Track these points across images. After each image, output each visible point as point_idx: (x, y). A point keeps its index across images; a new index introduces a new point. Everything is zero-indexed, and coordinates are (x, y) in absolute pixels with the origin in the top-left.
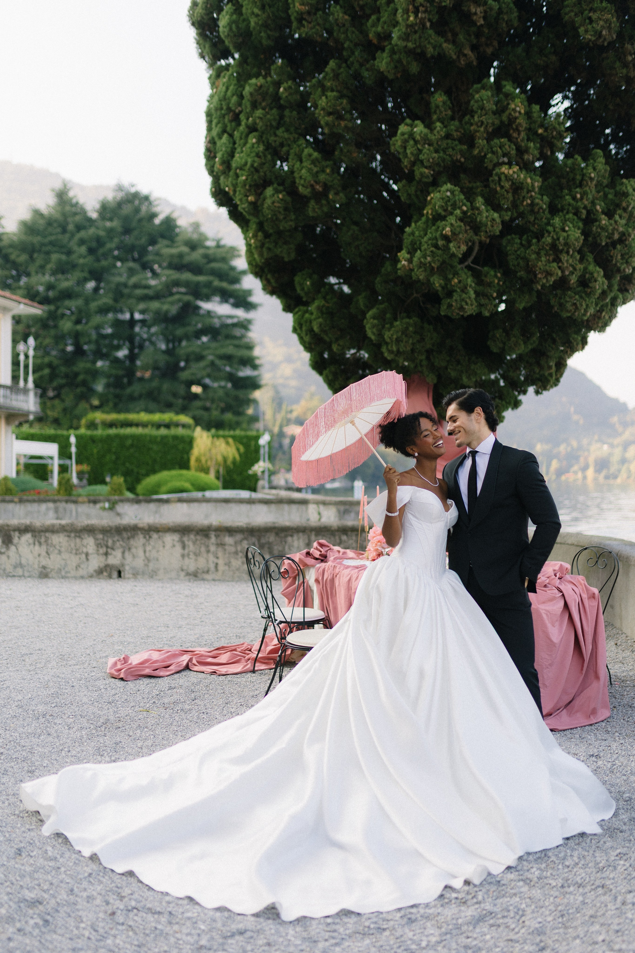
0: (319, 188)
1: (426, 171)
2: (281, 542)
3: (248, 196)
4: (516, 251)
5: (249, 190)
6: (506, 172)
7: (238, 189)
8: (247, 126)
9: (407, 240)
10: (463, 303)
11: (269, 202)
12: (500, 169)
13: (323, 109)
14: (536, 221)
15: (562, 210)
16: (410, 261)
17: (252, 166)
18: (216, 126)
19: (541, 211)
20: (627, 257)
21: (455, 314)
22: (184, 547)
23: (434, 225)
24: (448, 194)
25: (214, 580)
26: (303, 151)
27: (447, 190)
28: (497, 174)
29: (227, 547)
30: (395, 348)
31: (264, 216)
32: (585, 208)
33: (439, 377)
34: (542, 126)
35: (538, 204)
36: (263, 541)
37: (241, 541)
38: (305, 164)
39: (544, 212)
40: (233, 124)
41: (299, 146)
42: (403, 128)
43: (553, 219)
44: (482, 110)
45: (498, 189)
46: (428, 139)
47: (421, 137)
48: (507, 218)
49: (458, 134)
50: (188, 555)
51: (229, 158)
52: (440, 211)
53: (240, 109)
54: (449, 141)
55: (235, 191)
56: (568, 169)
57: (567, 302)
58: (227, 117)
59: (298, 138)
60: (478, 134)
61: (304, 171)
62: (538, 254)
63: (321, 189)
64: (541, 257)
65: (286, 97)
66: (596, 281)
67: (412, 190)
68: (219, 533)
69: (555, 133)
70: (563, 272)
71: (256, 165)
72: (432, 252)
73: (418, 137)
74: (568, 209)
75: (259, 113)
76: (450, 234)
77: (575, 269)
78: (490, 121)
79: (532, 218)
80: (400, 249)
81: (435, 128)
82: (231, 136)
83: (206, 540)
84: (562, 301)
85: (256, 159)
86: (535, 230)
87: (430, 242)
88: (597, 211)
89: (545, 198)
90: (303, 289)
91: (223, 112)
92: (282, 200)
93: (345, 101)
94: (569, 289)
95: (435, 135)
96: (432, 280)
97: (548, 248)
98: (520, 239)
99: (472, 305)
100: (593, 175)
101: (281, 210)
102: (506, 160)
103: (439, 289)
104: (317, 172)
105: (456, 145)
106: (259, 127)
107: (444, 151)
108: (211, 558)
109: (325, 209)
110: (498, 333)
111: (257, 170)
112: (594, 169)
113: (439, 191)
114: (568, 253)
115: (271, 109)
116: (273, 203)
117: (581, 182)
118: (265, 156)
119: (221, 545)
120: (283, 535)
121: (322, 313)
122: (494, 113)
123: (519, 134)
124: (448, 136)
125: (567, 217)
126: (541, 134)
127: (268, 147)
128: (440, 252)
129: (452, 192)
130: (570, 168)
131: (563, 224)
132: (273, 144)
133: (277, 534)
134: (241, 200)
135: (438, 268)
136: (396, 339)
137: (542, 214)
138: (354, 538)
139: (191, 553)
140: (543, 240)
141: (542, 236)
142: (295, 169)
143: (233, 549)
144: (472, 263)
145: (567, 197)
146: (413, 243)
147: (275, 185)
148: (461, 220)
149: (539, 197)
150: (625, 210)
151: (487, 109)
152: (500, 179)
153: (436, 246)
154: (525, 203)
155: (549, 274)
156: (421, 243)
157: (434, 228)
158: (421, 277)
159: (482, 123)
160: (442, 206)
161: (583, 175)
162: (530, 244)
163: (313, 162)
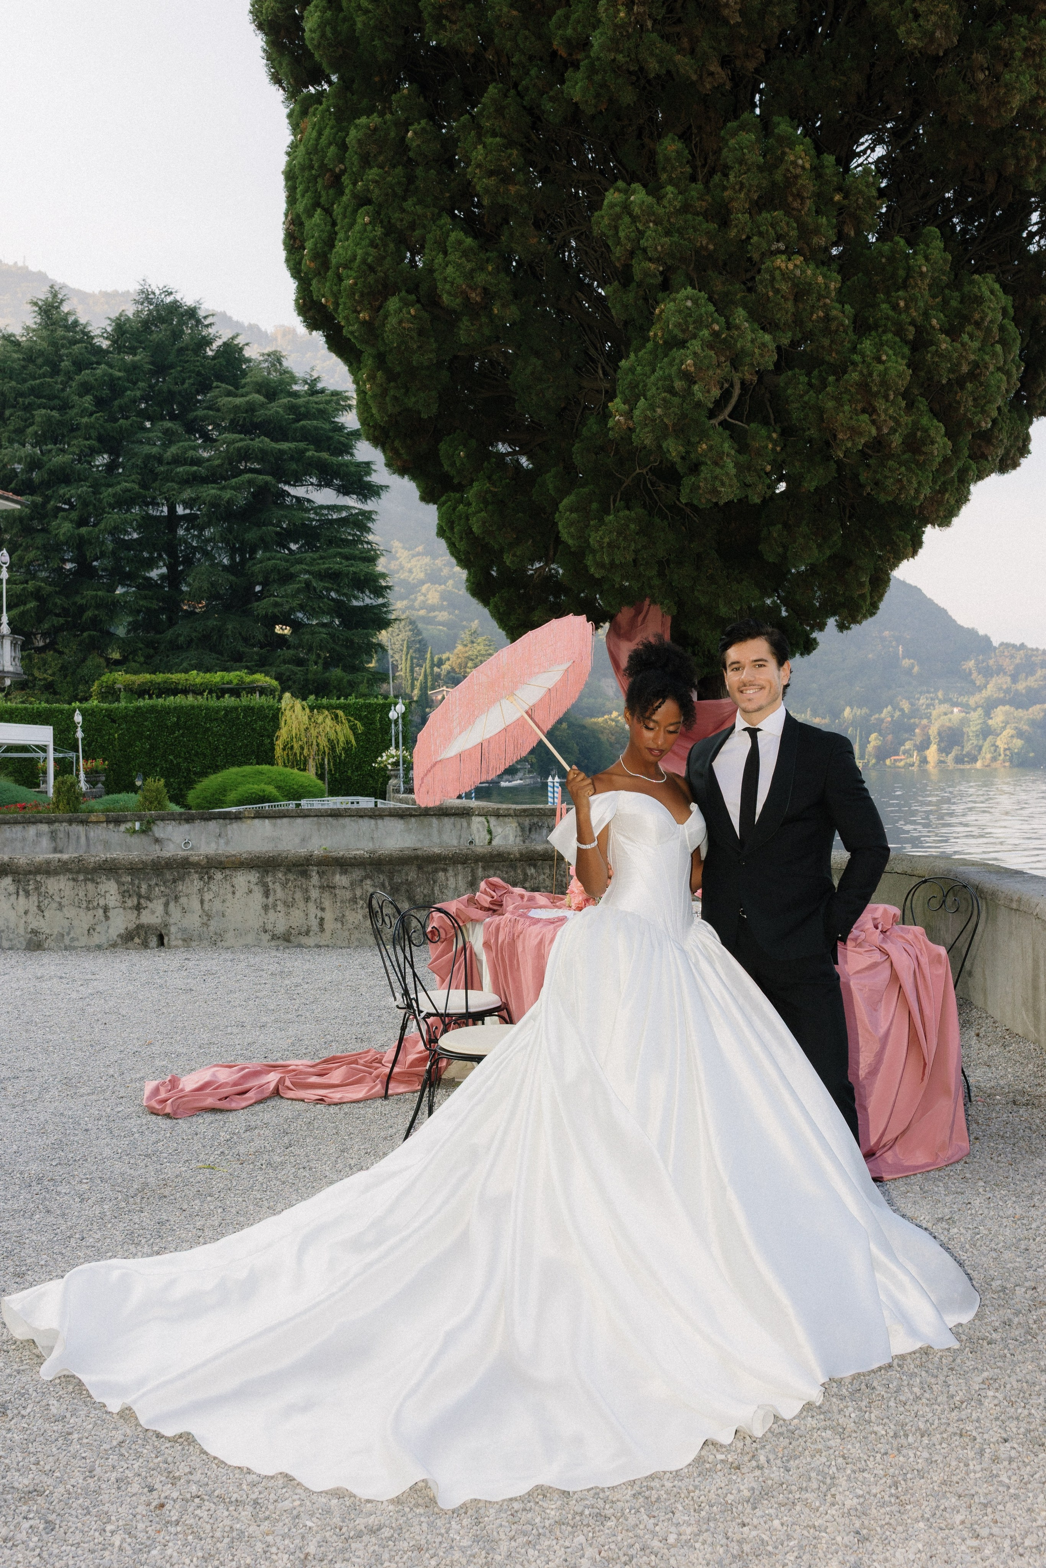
0: (476, 297)
1: (652, 266)
2: (428, 881)
3: (359, 313)
4: (802, 396)
5: (360, 302)
6: (783, 266)
7: (341, 301)
8: (355, 196)
9: (623, 383)
10: (717, 483)
11: (393, 321)
12: (773, 262)
13: (479, 166)
14: (834, 347)
15: (876, 327)
16: (629, 415)
17: (364, 261)
18: (303, 196)
19: (841, 329)
20: (983, 402)
21: (703, 501)
22: (267, 894)
23: (666, 356)
24: (689, 303)
25: (318, 946)
26: (448, 236)
27: (687, 298)
28: (767, 270)
29: (337, 891)
30: (607, 560)
31: (386, 345)
32: (913, 323)
33: (680, 604)
34: (839, 189)
35: (835, 318)
36: (397, 879)
37: (362, 881)
38: (451, 257)
39: (846, 332)
40: (331, 192)
41: (441, 228)
42: (612, 196)
43: (861, 343)
44: (741, 164)
45: (771, 294)
46: (654, 214)
47: (642, 211)
48: (785, 341)
49: (704, 204)
50: (275, 906)
51: (326, 249)
52: (676, 331)
53: (342, 167)
54: (689, 216)
55: (337, 304)
56: (884, 260)
57: (886, 477)
58: (320, 180)
59: (440, 216)
60: (735, 204)
61: (450, 269)
62: (838, 399)
63: (478, 299)
64: (842, 406)
65: (418, 146)
66: (933, 443)
67: (630, 297)
68: (324, 868)
69: (861, 201)
70: (879, 429)
71: (370, 260)
72: (664, 399)
73: (637, 211)
74: (885, 325)
75: (373, 173)
76: (692, 369)
77: (897, 422)
78: (755, 182)
79: (826, 342)
80: (611, 396)
81: (664, 196)
82: (328, 211)
83: (304, 880)
84: (879, 476)
85: (371, 250)
86: (832, 360)
87: (660, 383)
88: (933, 328)
89: (847, 307)
90: (453, 464)
91: (314, 172)
92: (414, 317)
93: (515, 152)
94: (891, 456)
95: (664, 207)
96: (664, 445)
97: (853, 390)
98: (808, 374)
99: (731, 486)
100: (924, 269)
101: (414, 334)
102: (781, 246)
103: (677, 460)
104: (472, 270)
105: (700, 224)
106: (374, 196)
107: (680, 231)
108: (312, 909)
109: (487, 331)
110: (776, 530)
111: (372, 269)
112: (927, 258)
113: (674, 300)
114: (886, 397)
115: (394, 167)
116: (400, 322)
117: (905, 281)
118: (385, 245)
119: (330, 888)
120: (430, 869)
121: (486, 503)
122: (760, 169)
123: (802, 203)
124: (686, 208)
125: (884, 338)
126: (839, 202)
127: (389, 229)
128: (676, 400)
129: (695, 302)
130: (888, 259)
131: (878, 351)
132: (398, 224)
133: (420, 868)
134: (346, 318)
135: (674, 425)
136: (609, 544)
137: (843, 335)
138: (547, 871)
139: (279, 903)
140: (846, 377)
141: (845, 372)
142: (436, 266)
143: (348, 895)
144: (730, 416)
145: (884, 306)
146: (633, 386)
147: (403, 293)
148: (711, 347)
149: (837, 305)
150: (978, 325)
151: (749, 162)
152: (773, 279)
153: (671, 390)
154: (815, 317)
155: (855, 432)
156: (645, 385)
157: (666, 360)
158: (647, 442)
159: (742, 184)
160: (680, 324)
161: (909, 269)
162: (824, 384)
163: (465, 254)
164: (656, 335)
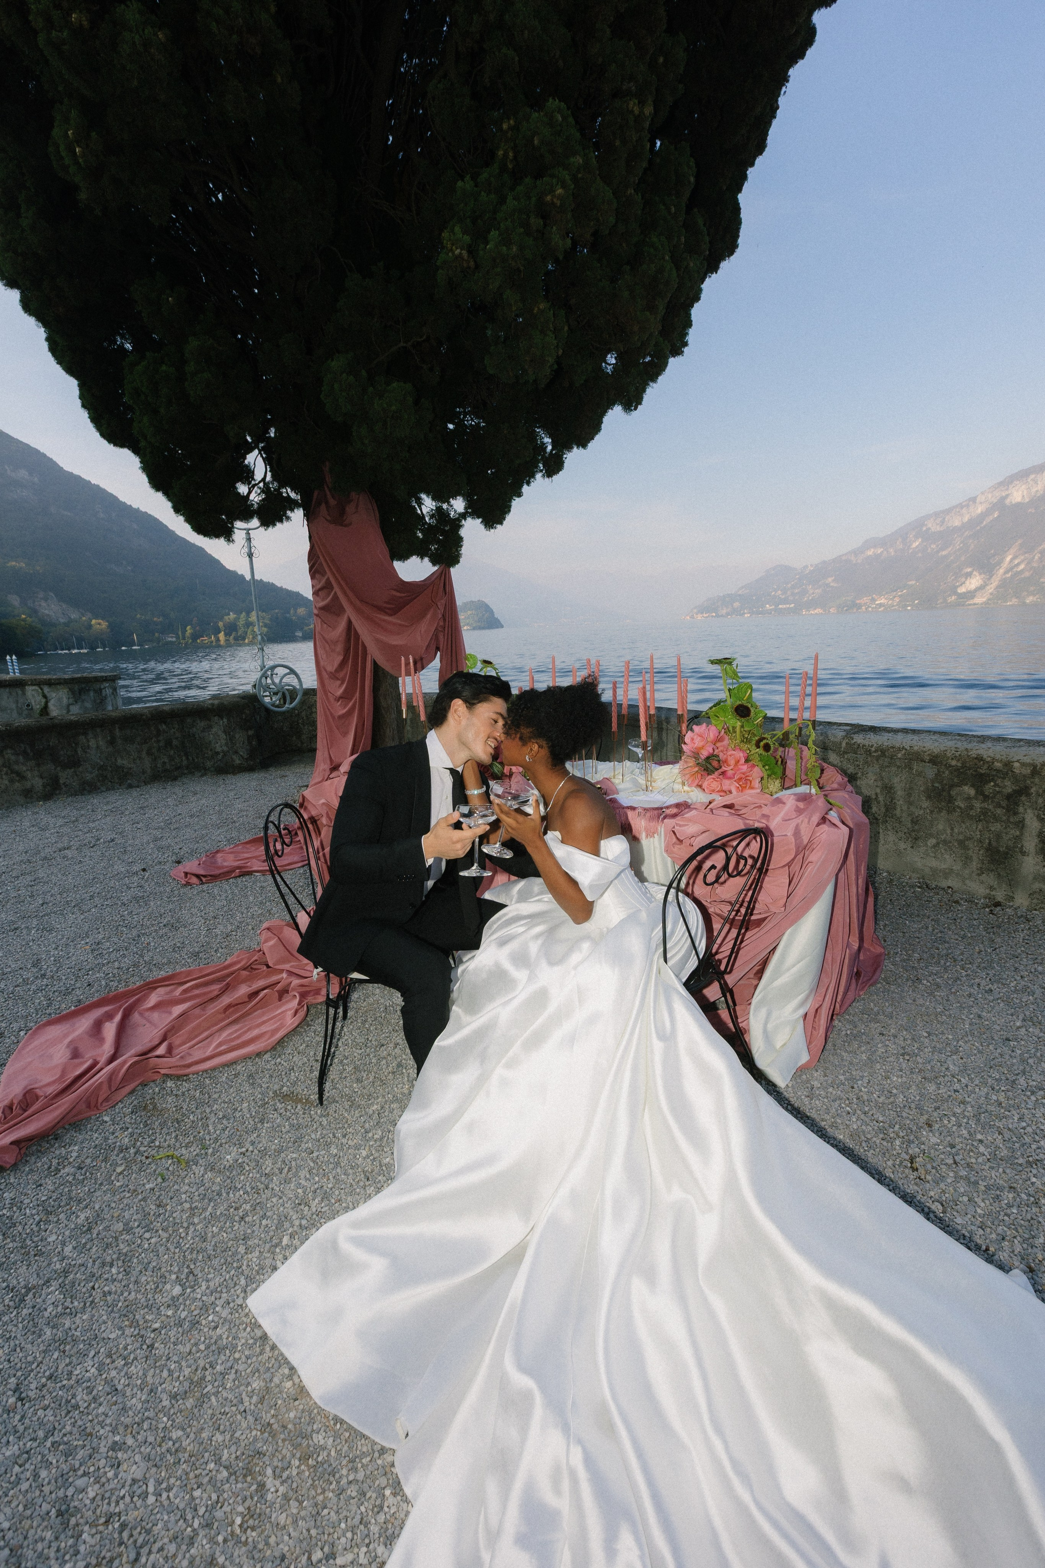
6: (636, 110)
9: (460, 207)
12: (625, 103)
16: (474, 249)
23: (520, 182)
24: (560, 118)
27: (558, 110)
45: (618, 143)
52: (543, 151)
72: (520, 236)
74: (662, 227)
76: (558, 203)
87: (516, 215)
89: (640, 196)
100: (691, 179)
102: (632, 86)
117: (675, 187)
128: (530, 241)
140: (644, 267)
146: (477, 214)
152: (625, 124)
153: (526, 227)
156: (495, 216)
160: (549, 141)
161: (678, 176)
164: (506, 155)
